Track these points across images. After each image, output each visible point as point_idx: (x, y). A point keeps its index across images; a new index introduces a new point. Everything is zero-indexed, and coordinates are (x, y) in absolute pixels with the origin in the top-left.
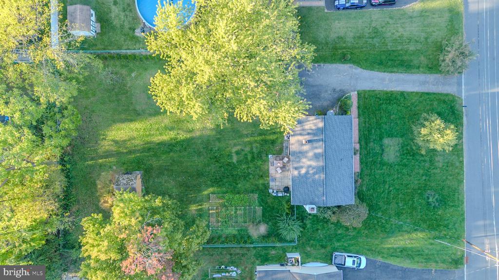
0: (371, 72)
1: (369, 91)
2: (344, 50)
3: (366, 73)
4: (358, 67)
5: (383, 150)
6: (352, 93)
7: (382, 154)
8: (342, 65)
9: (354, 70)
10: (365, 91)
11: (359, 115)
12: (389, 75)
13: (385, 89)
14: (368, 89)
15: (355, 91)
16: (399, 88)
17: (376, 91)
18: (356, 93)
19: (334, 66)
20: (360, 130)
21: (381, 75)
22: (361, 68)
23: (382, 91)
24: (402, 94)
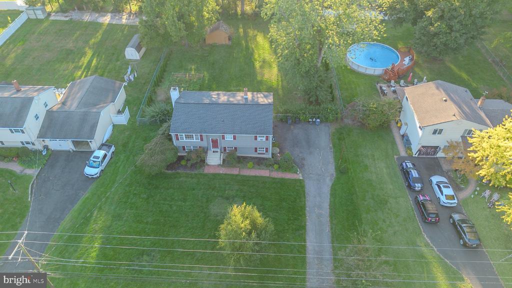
0: (329, 196)
1: (304, 191)
2: (352, 170)
3: (326, 190)
4: (333, 181)
5: (227, 199)
6: (300, 175)
7: (222, 197)
8: (334, 168)
9: (329, 178)
10: (303, 187)
11: (274, 178)
12: (328, 214)
13: (307, 209)
14: (307, 191)
15: (303, 177)
16: (310, 225)
17: (305, 198)
18: (301, 178)
19: (332, 160)
20: (255, 177)
21: (326, 205)
22: (333, 185)
23: (305, 204)
24: (303, 227)
